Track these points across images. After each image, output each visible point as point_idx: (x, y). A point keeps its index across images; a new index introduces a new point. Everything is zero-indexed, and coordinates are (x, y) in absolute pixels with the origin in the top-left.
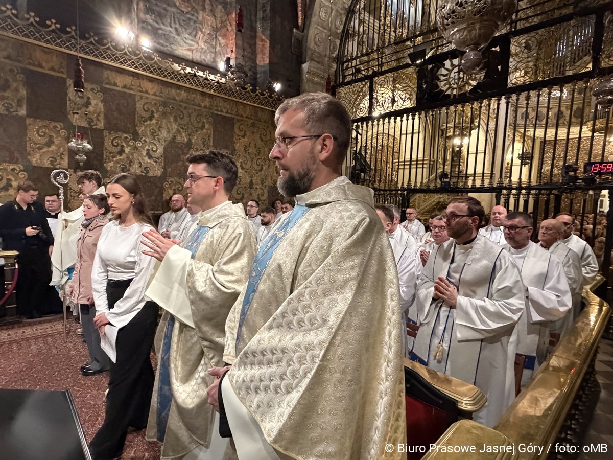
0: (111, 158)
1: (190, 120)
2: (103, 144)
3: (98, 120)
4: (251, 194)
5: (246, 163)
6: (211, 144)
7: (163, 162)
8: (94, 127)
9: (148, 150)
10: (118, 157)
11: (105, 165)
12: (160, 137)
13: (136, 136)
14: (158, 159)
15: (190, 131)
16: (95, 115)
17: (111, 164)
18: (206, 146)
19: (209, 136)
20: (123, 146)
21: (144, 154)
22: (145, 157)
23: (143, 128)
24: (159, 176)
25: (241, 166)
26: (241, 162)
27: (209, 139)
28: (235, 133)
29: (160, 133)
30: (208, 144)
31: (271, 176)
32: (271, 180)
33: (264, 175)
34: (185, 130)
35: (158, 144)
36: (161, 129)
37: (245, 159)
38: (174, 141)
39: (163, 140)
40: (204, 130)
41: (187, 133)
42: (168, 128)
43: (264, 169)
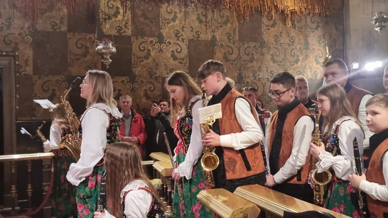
0: (139, 63)
1: (213, 15)
2: (132, 50)
3: (126, 27)
5: (278, 56)
6: (237, 38)
7: (188, 63)
8: (123, 34)
9: (173, 51)
10: (145, 61)
11: (133, 70)
12: (183, 37)
13: (161, 39)
14: (183, 60)
15: (214, 27)
16: (124, 23)
17: (139, 69)
18: (232, 41)
19: (234, 30)
20: (149, 50)
21: (169, 56)
22: (170, 58)
23: (167, 30)
25: (273, 59)
27: (234, 34)
28: (263, 23)
29: (183, 33)
30: (233, 38)
31: (310, 68)
32: (311, 72)
33: (302, 67)
34: (208, 27)
35: (182, 44)
36: (184, 29)
37: (277, 51)
38: (197, 40)
39: (187, 40)
40: (229, 25)
41: (211, 30)
42: (191, 27)
43: (301, 60)
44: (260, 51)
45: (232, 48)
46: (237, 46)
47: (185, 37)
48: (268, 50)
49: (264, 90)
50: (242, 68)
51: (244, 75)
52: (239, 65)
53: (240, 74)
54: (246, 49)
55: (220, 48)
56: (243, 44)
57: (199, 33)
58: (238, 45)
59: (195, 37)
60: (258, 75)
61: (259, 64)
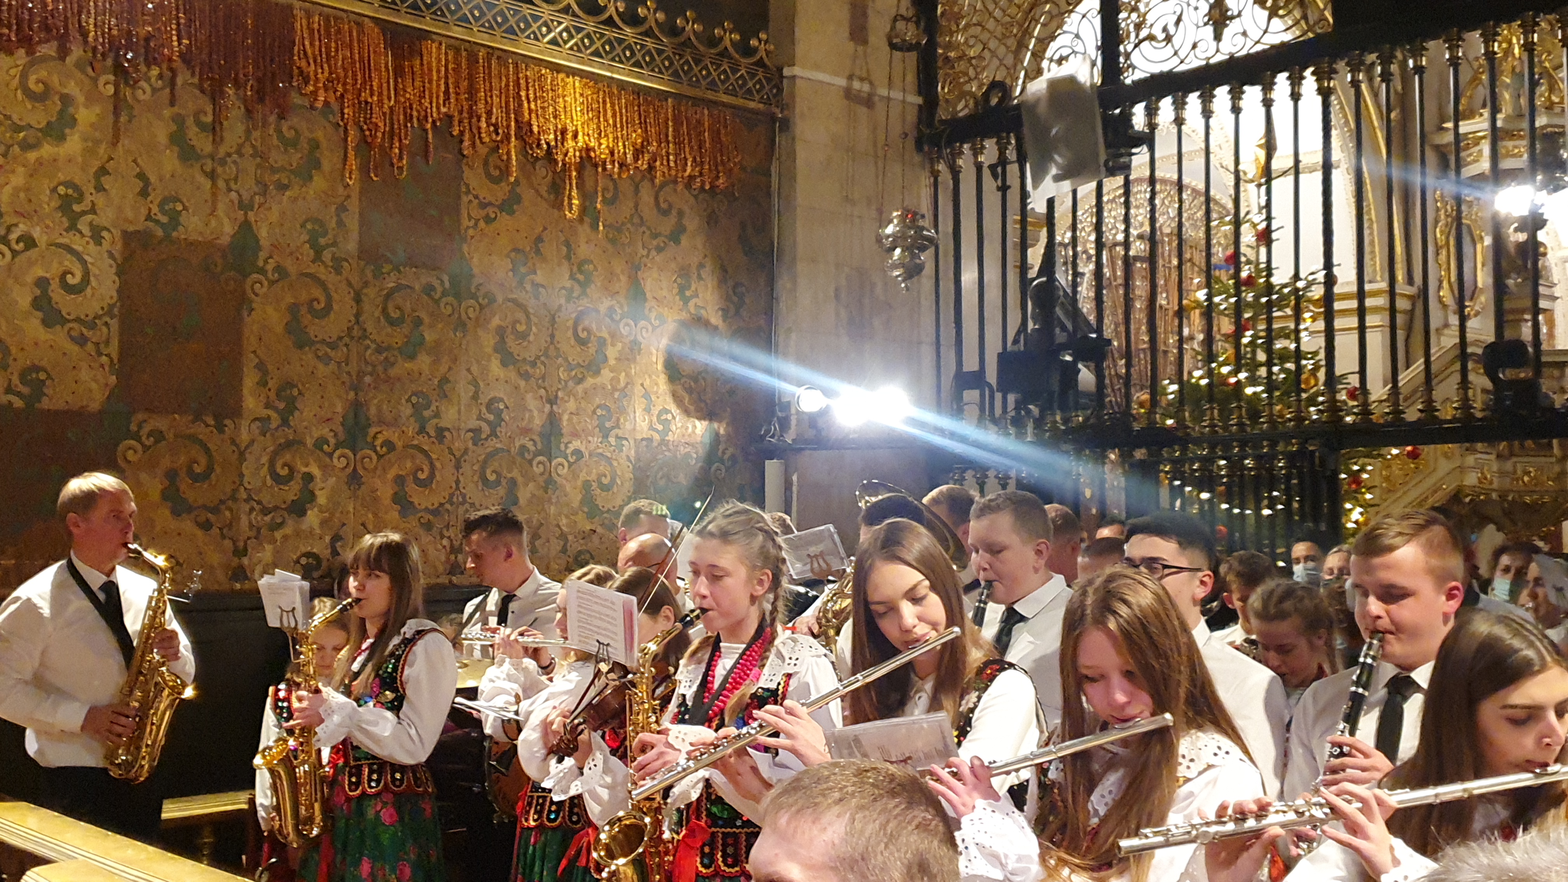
1: (248, 132)
4: (549, 484)
5: (524, 336)
6: (351, 246)
9: (42, 283)
12: (99, 220)
14: (90, 325)
15: (247, 186)
18: (327, 255)
19: (342, 208)
21: (25, 301)
24: (95, 406)
25: (501, 348)
26: (501, 332)
27: (340, 223)
28: (468, 192)
29: (100, 200)
30: (334, 244)
31: (647, 396)
32: (647, 410)
33: (614, 389)
34: (221, 184)
35: (91, 252)
36: (106, 181)
37: (520, 316)
38: (167, 236)
39: (117, 233)
40: (319, 182)
41: (233, 195)
42: (141, 176)
43: (612, 362)
44: (449, 310)
45: (325, 289)
46: (349, 284)
47: (105, 217)
48: (482, 307)
49: (457, 482)
50: (368, 379)
51: (373, 411)
52: (353, 367)
53: (357, 407)
54: (388, 296)
55: (272, 283)
56: (378, 274)
57: (179, 207)
58: (355, 280)
59: (157, 222)
60: (437, 415)
61: (443, 369)
